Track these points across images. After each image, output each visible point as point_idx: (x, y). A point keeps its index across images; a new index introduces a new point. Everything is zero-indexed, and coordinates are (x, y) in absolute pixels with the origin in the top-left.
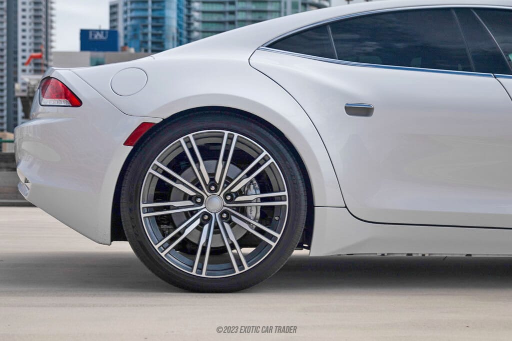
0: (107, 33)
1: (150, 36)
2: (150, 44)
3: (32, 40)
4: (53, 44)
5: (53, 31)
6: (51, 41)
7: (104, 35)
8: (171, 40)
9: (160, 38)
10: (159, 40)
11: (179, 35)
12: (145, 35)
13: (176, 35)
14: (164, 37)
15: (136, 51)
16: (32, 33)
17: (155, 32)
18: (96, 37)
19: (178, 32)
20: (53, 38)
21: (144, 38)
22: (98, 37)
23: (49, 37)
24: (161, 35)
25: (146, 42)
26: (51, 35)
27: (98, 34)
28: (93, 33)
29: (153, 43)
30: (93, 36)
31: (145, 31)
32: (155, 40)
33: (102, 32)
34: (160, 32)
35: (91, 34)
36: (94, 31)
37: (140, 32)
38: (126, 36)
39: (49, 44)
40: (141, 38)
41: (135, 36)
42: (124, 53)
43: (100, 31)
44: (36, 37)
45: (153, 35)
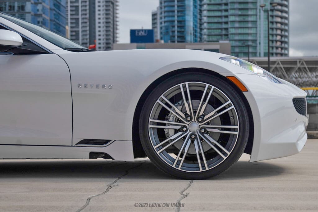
0: (147, 31)
1: (176, 32)
2: (176, 37)
3: (105, 37)
4: (118, 39)
5: (118, 31)
6: (117, 37)
7: (145, 33)
8: (190, 34)
9: (183, 34)
10: (182, 35)
11: (194, 32)
12: (174, 32)
13: (192, 32)
14: (185, 33)
15: (165, 42)
16: (105, 33)
17: (179, 30)
18: (140, 34)
19: (194, 29)
20: (118, 35)
21: (173, 34)
22: (141, 34)
23: (115, 35)
24: (183, 32)
25: (174, 37)
26: (117, 33)
27: (141, 32)
28: (138, 32)
29: (178, 37)
30: (138, 34)
31: (173, 29)
32: (179, 35)
33: (144, 31)
34: (183, 30)
35: (137, 32)
36: (139, 31)
37: (170, 30)
38: (161, 33)
39: (115, 39)
40: (171, 34)
41: (167, 33)
42: (157, 44)
43: (142, 30)
44: (107, 35)
45: (178, 32)
